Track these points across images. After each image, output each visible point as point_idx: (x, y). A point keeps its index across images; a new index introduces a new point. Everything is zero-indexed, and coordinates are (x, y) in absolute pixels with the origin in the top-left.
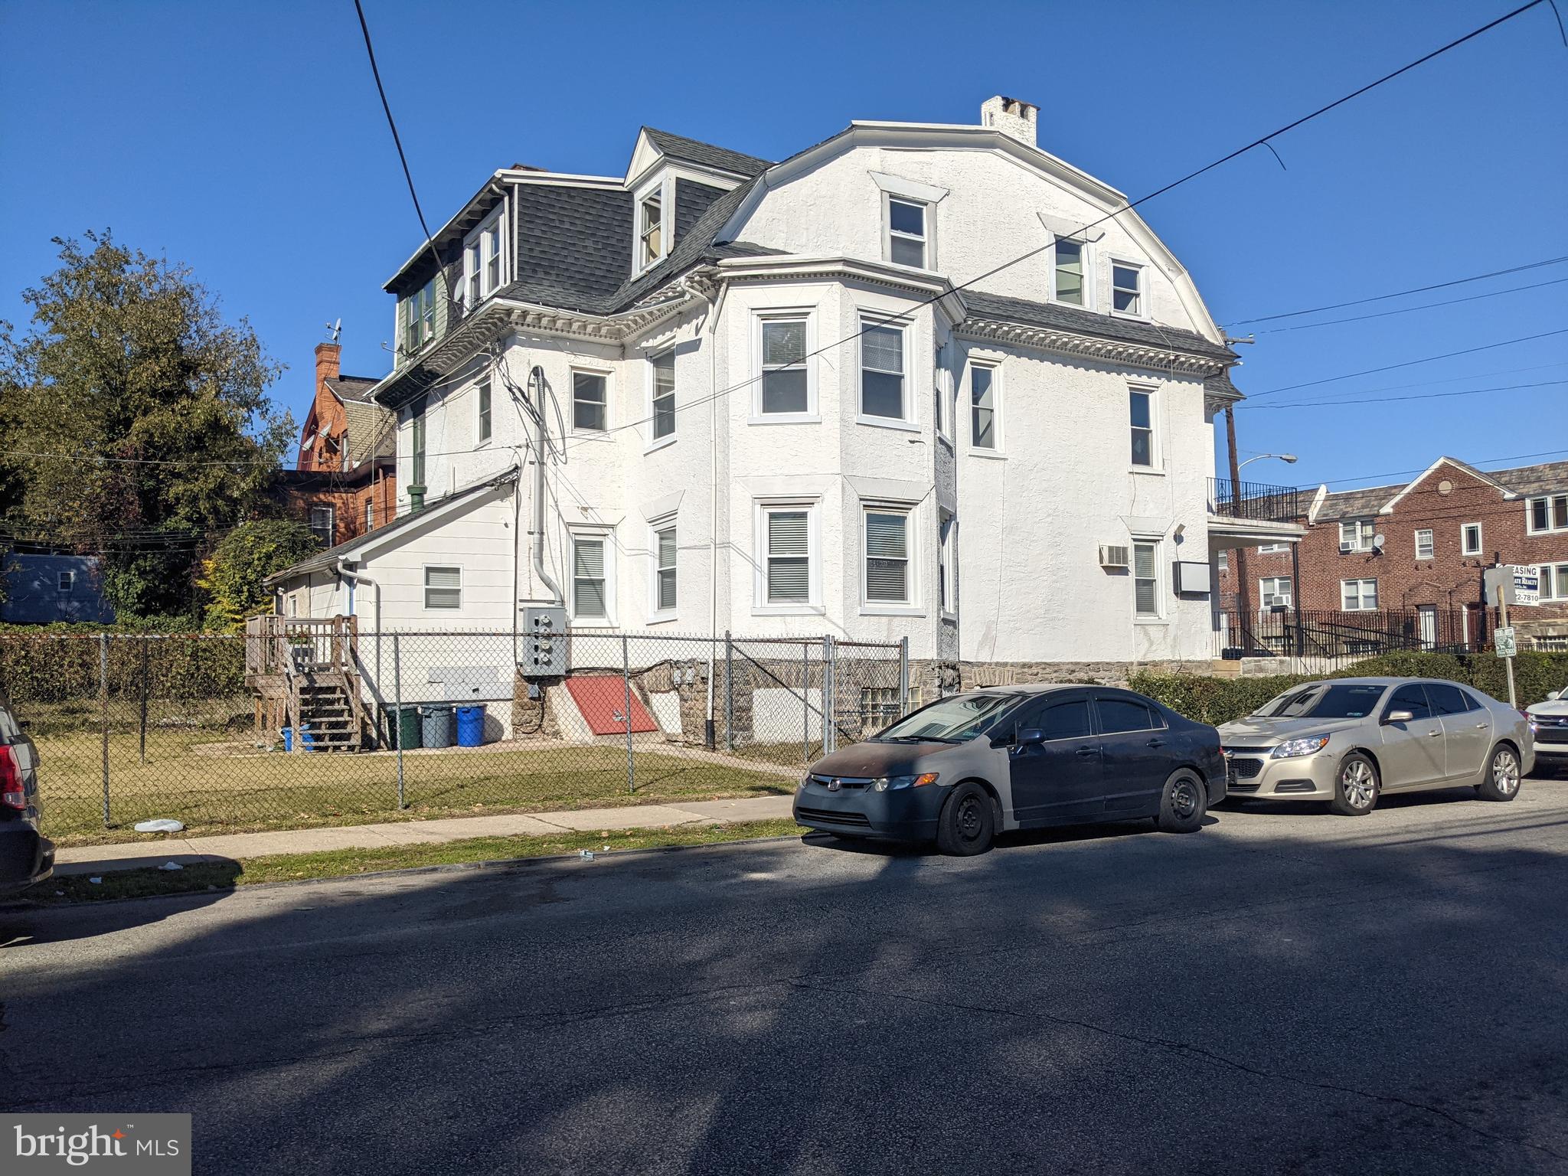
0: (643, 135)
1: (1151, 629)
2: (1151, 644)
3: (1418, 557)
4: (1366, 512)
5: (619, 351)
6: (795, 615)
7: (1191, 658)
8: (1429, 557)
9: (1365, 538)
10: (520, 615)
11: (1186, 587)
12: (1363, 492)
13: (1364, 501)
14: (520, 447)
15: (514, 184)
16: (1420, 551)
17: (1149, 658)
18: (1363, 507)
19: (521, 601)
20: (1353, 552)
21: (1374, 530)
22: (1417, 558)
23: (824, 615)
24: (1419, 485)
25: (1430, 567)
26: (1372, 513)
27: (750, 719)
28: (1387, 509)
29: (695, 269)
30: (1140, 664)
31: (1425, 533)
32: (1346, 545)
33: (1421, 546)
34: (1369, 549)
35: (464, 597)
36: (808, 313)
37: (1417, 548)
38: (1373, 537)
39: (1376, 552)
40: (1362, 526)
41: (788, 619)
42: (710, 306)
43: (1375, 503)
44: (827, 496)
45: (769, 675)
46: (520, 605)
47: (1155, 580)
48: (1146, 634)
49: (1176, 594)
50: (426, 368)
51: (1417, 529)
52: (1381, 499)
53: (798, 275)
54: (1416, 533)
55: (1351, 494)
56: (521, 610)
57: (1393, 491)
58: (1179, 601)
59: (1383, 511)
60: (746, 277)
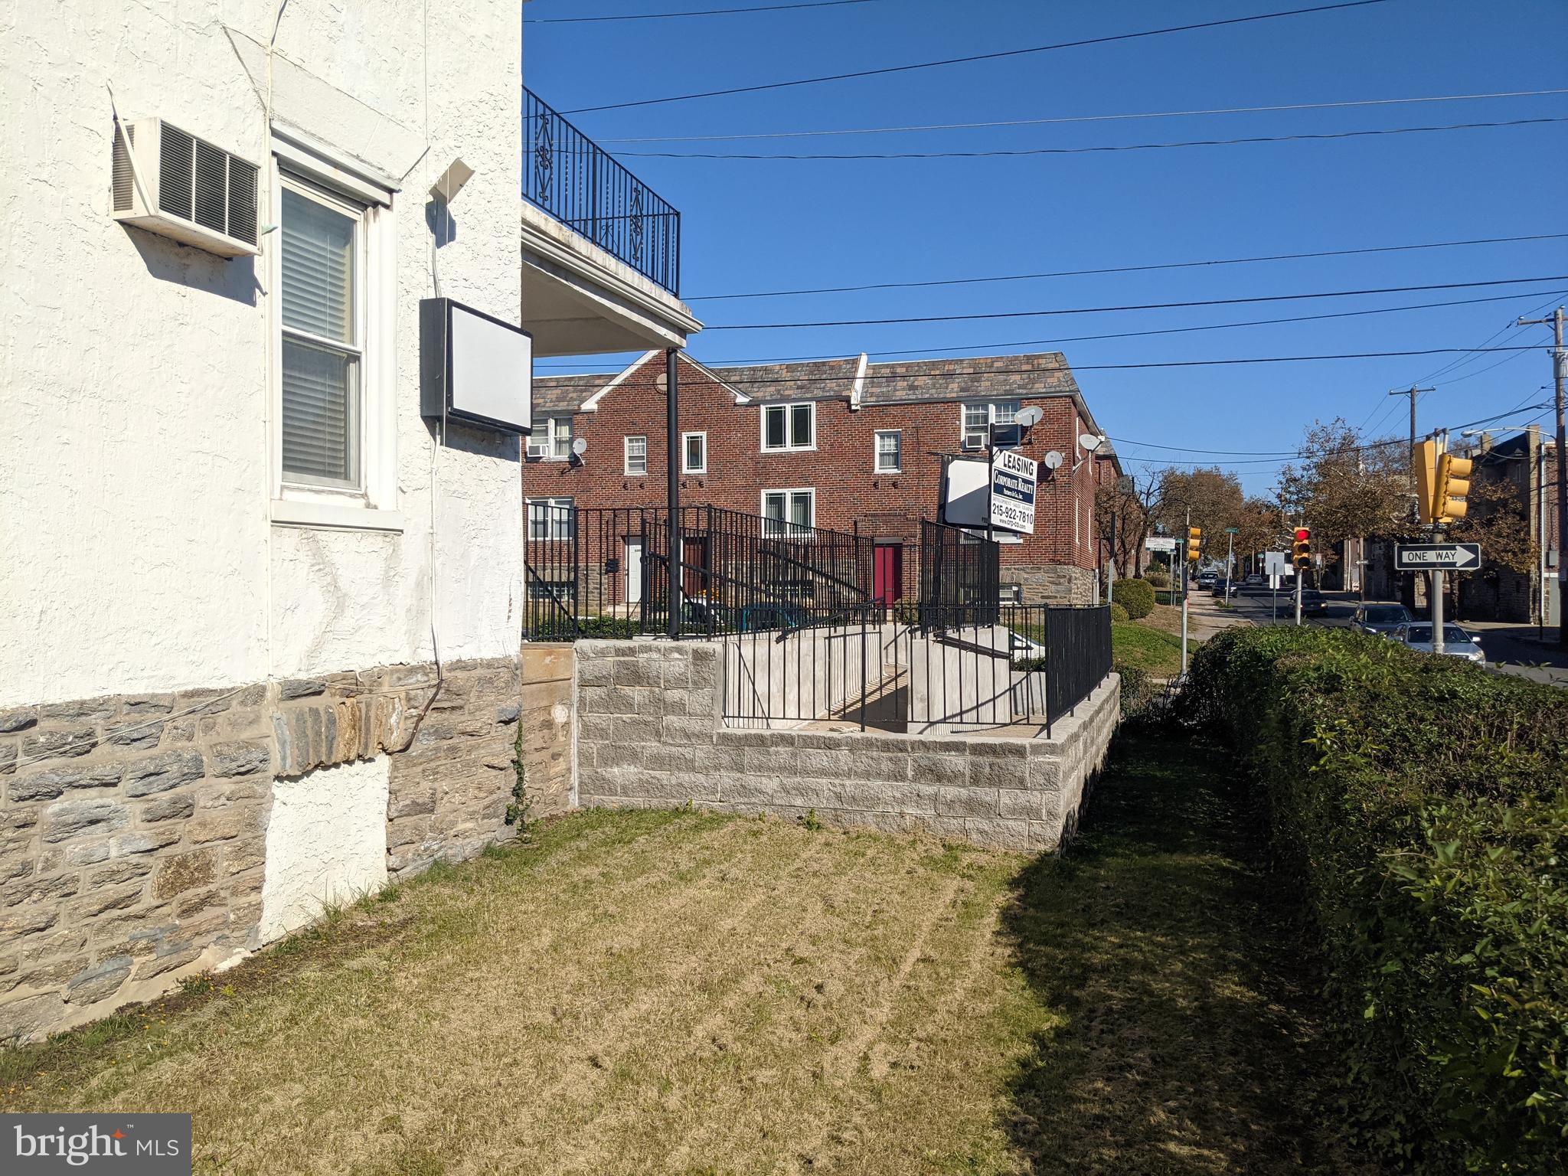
1: (337, 544)
2: (340, 607)
3: (627, 472)
4: (562, 406)
7: (467, 654)
8: (640, 473)
9: (559, 443)
11: (466, 398)
12: (557, 380)
13: (558, 391)
16: (631, 465)
17: (331, 663)
18: (559, 399)
20: (544, 460)
21: (571, 431)
22: (626, 474)
24: (632, 375)
25: (641, 486)
26: (570, 408)
28: (590, 405)
30: (296, 692)
31: (637, 441)
32: (535, 450)
33: (631, 458)
34: (564, 457)
37: (627, 461)
38: (571, 441)
39: (574, 461)
40: (556, 425)
43: (574, 395)
47: (355, 357)
48: (322, 565)
49: (431, 420)
51: (627, 435)
52: (582, 391)
54: (626, 439)
55: (542, 380)
57: (597, 382)
58: (441, 449)
59: (586, 407)
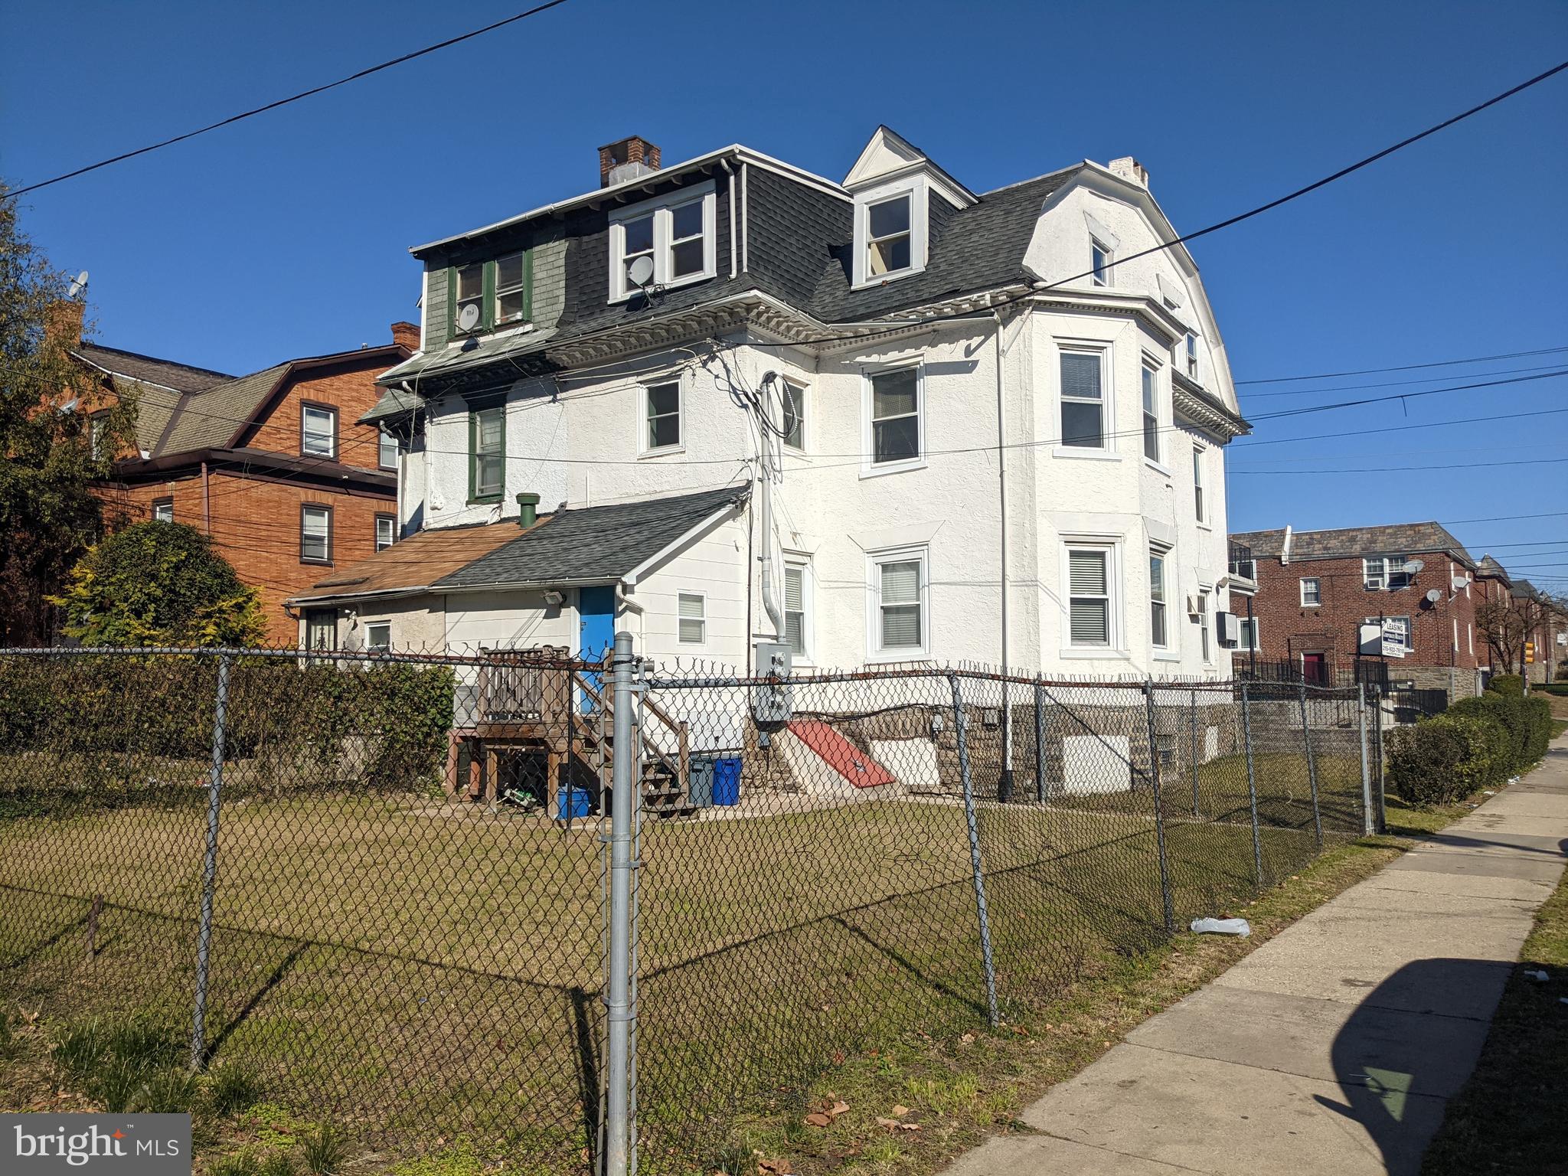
0: (879, 135)
5: (813, 364)
6: (1102, 659)
10: (753, 651)
11: (1228, 635)
14: (751, 460)
15: (742, 162)
19: (755, 636)
23: (1128, 659)
27: (1061, 769)
29: (1005, 288)
35: (709, 629)
36: (1103, 348)
41: (1096, 663)
42: (1001, 328)
44: (1128, 536)
45: (1080, 723)
46: (754, 641)
47: (1206, 629)
49: (1219, 642)
50: (548, 356)
53: (1105, 308)
56: (755, 646)
58: (1219, 648)
60: (1051, 303)
